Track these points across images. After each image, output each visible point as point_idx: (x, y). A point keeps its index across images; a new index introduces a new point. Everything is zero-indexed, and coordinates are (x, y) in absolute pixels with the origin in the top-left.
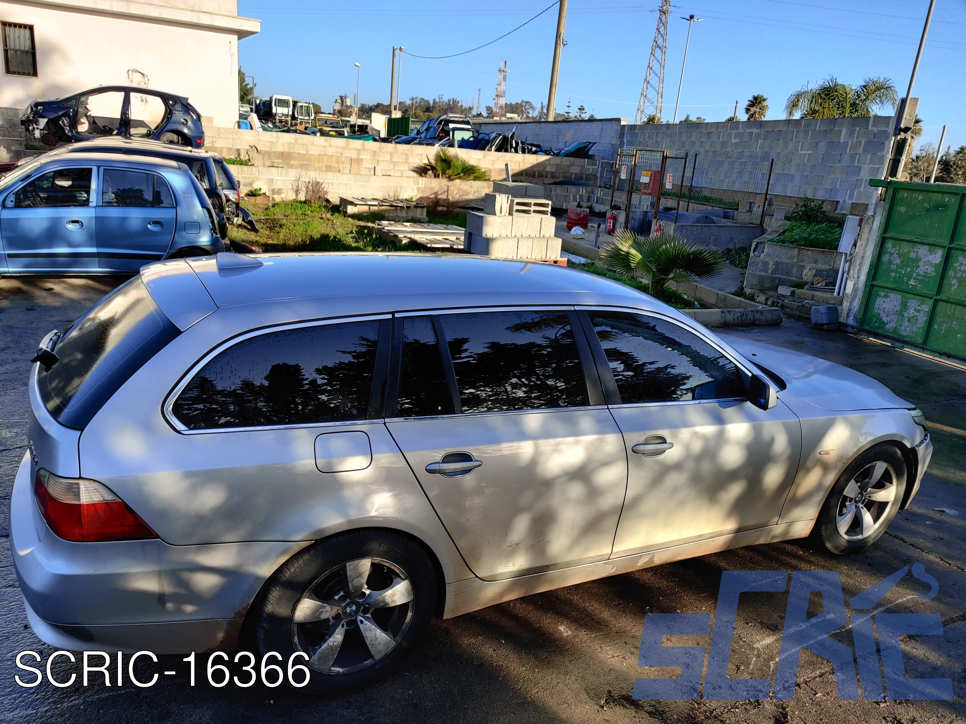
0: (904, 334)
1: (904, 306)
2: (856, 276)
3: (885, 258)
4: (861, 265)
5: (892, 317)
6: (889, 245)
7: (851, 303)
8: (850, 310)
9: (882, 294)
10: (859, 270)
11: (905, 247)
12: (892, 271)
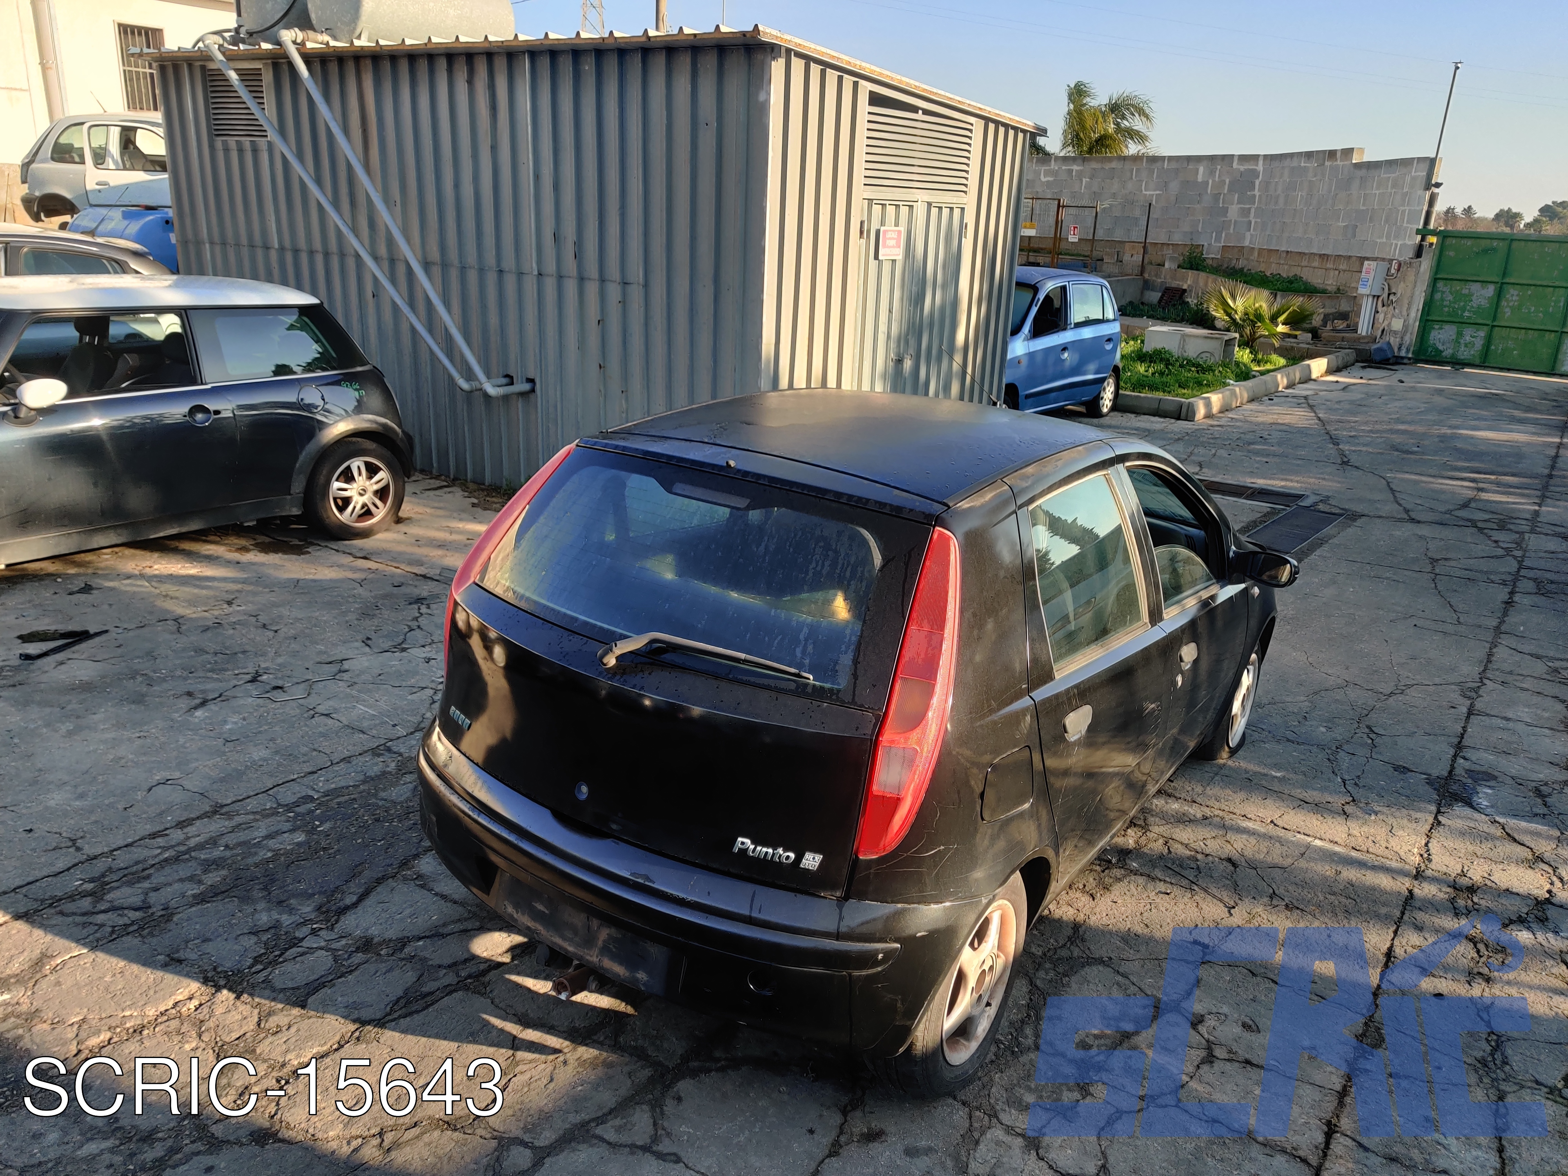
0: (1462, 357)
1: (1460, 334)
2: (1405, 313)
3: (1438, 296)
4: (1410, 305)
5: (1448, 345)
6: (1440, 284)
7: (1402, 338)
8: (1400, 346)
9: (1437, 327)
10: (1409, 309)
11: (1457, 286)
12: (1445, 306)
